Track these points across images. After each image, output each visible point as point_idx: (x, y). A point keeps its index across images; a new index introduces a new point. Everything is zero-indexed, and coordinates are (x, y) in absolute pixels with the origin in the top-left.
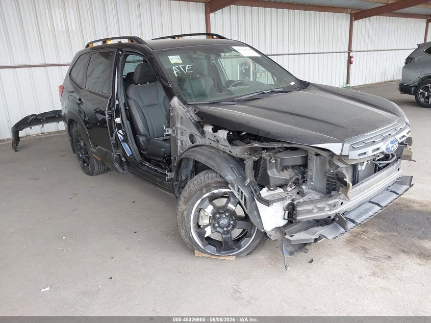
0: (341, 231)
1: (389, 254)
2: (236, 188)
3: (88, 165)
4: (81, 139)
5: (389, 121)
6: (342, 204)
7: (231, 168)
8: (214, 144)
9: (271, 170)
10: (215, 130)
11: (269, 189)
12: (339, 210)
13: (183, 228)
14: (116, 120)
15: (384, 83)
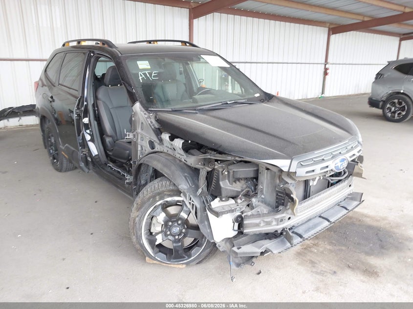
0: (287, 245)
1: (335, 269)
2: (188, 197)
3: (57, 161)
4: (52, 136)
5: (340, 139)
6: (289, 218)
7: (185, 177)
8: (170, 152)
9: (224, 181)
10: (172, 138)
11: (221, 200)
12: (287, 224)
13: (134, 235)
14: (83, 120)
15: (357, 95)
